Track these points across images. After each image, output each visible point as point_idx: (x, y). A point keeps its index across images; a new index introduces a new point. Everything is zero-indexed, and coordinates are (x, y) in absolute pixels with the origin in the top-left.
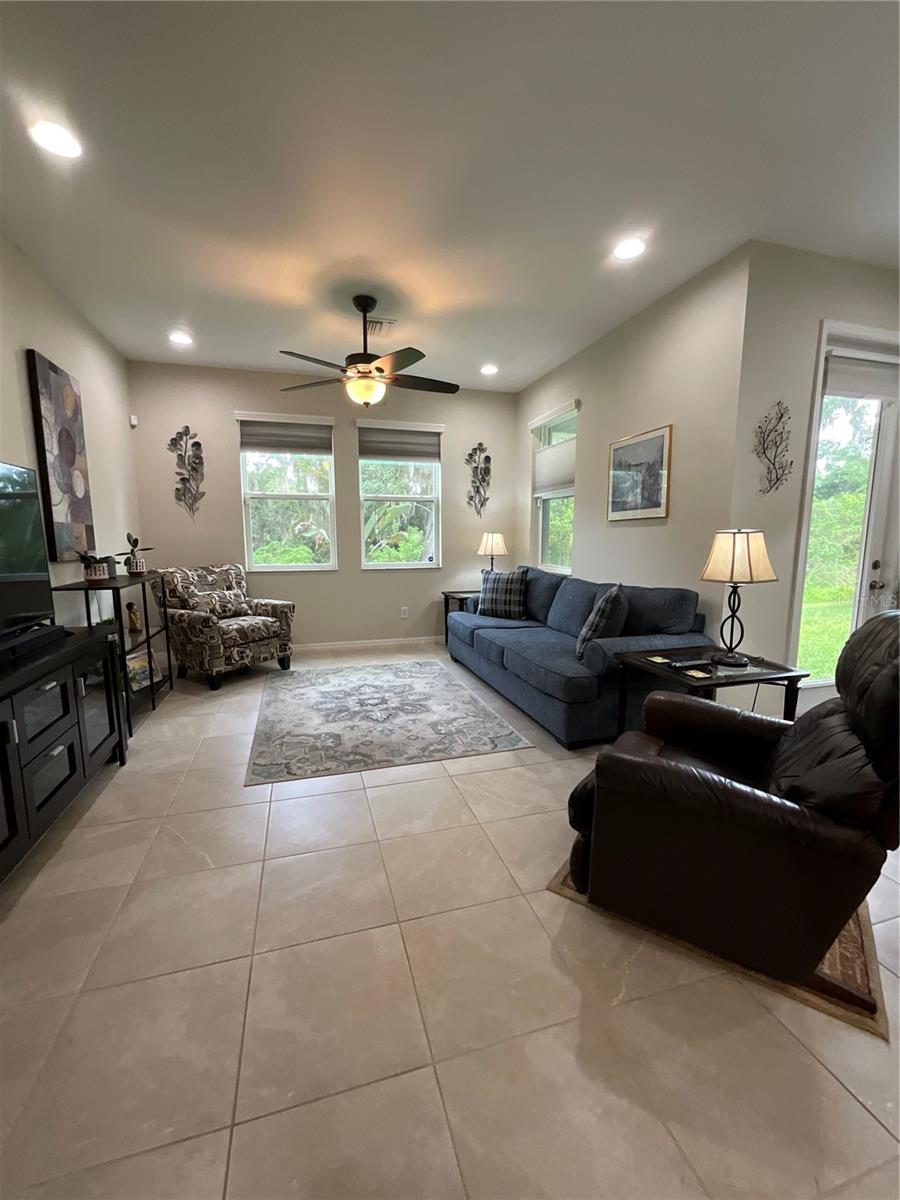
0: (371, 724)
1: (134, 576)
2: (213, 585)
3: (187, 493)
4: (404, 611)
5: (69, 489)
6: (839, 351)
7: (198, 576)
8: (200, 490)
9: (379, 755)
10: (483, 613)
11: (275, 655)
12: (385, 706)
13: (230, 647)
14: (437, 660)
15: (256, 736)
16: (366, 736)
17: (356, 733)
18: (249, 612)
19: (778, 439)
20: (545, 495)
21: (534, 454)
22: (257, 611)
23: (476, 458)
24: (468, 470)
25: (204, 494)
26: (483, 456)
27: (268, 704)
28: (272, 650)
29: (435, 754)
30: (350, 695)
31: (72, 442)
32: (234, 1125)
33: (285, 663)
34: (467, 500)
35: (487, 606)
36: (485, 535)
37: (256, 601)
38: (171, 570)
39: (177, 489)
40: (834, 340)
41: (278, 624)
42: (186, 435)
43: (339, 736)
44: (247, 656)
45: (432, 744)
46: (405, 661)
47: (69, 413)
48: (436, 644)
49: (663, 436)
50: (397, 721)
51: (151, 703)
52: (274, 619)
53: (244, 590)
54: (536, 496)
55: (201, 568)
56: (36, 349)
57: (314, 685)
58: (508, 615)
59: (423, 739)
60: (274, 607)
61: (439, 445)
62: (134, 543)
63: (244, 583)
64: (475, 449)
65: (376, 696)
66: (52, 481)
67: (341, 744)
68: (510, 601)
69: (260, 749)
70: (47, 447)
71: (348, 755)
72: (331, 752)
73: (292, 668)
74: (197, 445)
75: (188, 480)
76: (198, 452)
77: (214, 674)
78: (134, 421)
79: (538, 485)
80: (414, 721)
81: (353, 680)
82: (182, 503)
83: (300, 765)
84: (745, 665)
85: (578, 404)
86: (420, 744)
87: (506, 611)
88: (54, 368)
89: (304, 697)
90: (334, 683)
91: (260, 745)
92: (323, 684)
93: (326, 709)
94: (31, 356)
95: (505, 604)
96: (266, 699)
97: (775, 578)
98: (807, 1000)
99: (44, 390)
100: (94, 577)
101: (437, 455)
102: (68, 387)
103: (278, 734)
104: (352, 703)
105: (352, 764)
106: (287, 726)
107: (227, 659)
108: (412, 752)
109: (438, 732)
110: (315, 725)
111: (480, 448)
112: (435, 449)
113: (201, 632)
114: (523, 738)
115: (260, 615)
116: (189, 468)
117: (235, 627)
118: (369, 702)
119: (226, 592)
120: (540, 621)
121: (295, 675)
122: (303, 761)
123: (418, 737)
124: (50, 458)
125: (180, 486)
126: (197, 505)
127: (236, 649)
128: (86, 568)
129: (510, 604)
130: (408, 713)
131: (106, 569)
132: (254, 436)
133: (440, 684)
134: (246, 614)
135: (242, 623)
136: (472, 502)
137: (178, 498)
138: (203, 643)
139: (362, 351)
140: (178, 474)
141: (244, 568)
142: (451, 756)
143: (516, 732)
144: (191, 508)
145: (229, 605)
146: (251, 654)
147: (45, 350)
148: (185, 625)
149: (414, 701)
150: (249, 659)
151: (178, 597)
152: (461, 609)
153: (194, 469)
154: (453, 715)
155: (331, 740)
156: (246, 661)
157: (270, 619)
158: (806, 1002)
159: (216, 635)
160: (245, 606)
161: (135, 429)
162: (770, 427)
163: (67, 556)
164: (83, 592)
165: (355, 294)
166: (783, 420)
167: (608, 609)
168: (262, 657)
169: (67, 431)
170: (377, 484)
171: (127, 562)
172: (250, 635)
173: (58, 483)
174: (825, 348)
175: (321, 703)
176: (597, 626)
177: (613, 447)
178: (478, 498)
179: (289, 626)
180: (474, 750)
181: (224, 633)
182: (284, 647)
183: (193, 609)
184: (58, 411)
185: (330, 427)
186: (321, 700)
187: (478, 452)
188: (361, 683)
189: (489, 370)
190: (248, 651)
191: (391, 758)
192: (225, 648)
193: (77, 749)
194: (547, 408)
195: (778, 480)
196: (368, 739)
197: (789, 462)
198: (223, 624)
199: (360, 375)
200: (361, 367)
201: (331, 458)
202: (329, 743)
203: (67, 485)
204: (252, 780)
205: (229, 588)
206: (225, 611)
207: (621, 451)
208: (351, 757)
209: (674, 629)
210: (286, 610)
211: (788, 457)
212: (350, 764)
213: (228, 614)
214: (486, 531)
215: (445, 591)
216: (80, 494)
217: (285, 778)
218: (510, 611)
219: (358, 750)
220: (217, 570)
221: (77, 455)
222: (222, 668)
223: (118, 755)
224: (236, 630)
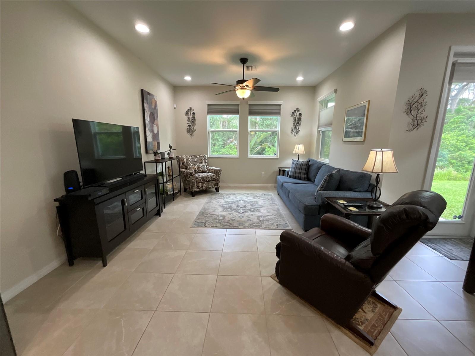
0: (237, 214)
1: (171, 158)
2: (196, 162)
3: (190, 130)
4: (263, 174)
5: (152, 131)
6: (461, 60)
7: (192, 158)
8: (195, 129)
9: (235, 224)
10: (290, 177)
11: (214, 187)
12: (245, 208)
13: (199, 183)
14: (272, 194)
15: (200, 213)
16: (234, 217)
17: (231, 216)
18: (207, 171)
19: (419, 106)
20: (323, 129)
21: (320, 112)
22: (210, 171)
23: (296, 114)
24: (292, 119)
25: (195, 130)
26: (298, 113)
27: (207, 203)
28: (213, 185)
29: (254, 227)
30: (235, 203)
31: (154, 116)
32: (156, 311)
33: (217, 190)
34: (291, 131)
35: (292, 174)
36: (296, 145)
37: (210, 167)
38: (183, 156)
39: (187, 129)
40: (456, 55)
41: (215, 176)
42: (190, 110)
43: (225, 216)
44: (204, 186)
45: (254, 223)
46: (259, 193)
47: (153, 107)
48: (275, 187)
49: (366, 105)
50: (246, 214)
51: (173, 199)
52: (214, 174)
53: (206, 164)
54: (319, 129)
55: (193, 156)
56: (144, 89)
57: (225, 198)
58: (300, 179)
59: (253, 221)
60: (215, 170)
61: (280, 110)
62: (171, 147)
63: (207, 161)
64: (295, 111)
65: (243, 204)
66: (147, 129)
67: (224, 219)
68: (301, 172)
69: (199, 217)
70: (146, 119)
71: (225, 223)
72: (220, 221)
73: (220, 192)
74: (194, 113)
75: (191, 126)
76: (194, 116)
77: (193, 191)
78: (175, 107)
79: (320, 125)
80: (252, 215)
81: (239, 197)
82: (189, 133)
83: (209, 224)
84: (381, 208)
85: (336, 91)
86: (250, 223)
87: (299, 177)
88: (149, 94)
89: (219, 202)
90: (232, 198)
91: (199, 216)
92: (228, 198)
93: (225, 207)
94: (142, 91)
95: (299, 174)
96: (207, 201)
97: (396, 171)
98: (347, 334)
99: (145, 101)
100: (157, 159)
101: (279, 114)
102: (153, 99)
103: (206, 213)
104: (234, 206)
105: (225, 226)
106: (210, 211)
107: (197, 187)
108: (247, 225)
109: (259, 220)
110: (219, 211)
111: (298, 110)
112: (278, 111)
113: (189, 177)
114: (290, 226)
115: (210, 173)
116: (191, 121)
117: (201, 176)
118: (240, 206)
119: (200, 164)
120: (312, 182)
121: (220, 194)
122: (210, 223)
123: (251, 220)
124: (147, 122)
125: (188, 128)
126: (193, 134)
127: (201, 184)
128: (155, 156)
129: (301, 174)
130: (251, 211)
131: (160, 156)
132: (213, 110)
133: (268, 203)
134: (206, 172)
135: (203, 175)
136: (293, 132)
137: (188, 132)
138: (190, 181)
139: (242, 79)
140: (188, 123)
141: (207, 156)
142: (259, 228)
143: (288, 223)
144: (191, 135)
145: (201, 169)
146: (205, 186)
147: (146, 89)
148: (185, 175)
149: (256, 207)
150: (205, 187)
151: (184, 165)
152: (283, 175)
153: (193, 122)
154: (267, 214)
155: (222, 217)
156: (204, 188)
157: (213, 174)
158: (346, 334)
159: (194, 179)
160: (206, 169)
161: (176, 109)
162: (415, 100)
163: (151, 152)
164: (155, 163)
165: (240, 58)
166: (423, 97)
167: (327, 179)
168: (209, 187)
169: (152, 113)
170: (270, 122)
171: (168, 154)
172: (206, 180)
173: (149, 129)
174: (452, 60)
175: (224, 205)
176: (323, 186)
177: (347, 110)
178: (295, 130)
179: (219, 177)
180: (269, 227)
181: (197, 178)
182: (217, 184)
183: (189, 169)
184: (150, 107)
185: (239, 105)
186: (225, 204)
187: (296, 112)
188: (240, 199)
189: (300, 79)
190: (204, 185)
191: (238, 226)
192: (197, 183)
193: (145, 209)
194: (325, 92)
195: (418, 125)
196: (234, 218)
197: (425, 116)
198: (197, 175)
199: (241, 88)
200: (241, 85)
201: (238, 116)
202: (221, 218)
203: (152, 130)
204: (193, 226)
205: (201, 163)
206: (199, 171)
207: (350, 111)
208: (226, 224)
209: (357, 190)
210: (218, 171)
211: (425, 114)
212: (224, 225)
213: (200, 172)
214: (296, 144)
215: (279, 167)
216: (156, 132)
217: (203, 227)
218: (300, 177)
219: (229, 222)
220: (198, 156)
221: (155, 120)
222: (196, 190)
223: (159, 213)
224: (201, 177)
